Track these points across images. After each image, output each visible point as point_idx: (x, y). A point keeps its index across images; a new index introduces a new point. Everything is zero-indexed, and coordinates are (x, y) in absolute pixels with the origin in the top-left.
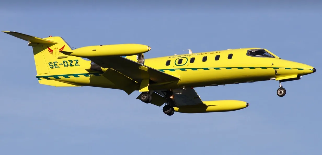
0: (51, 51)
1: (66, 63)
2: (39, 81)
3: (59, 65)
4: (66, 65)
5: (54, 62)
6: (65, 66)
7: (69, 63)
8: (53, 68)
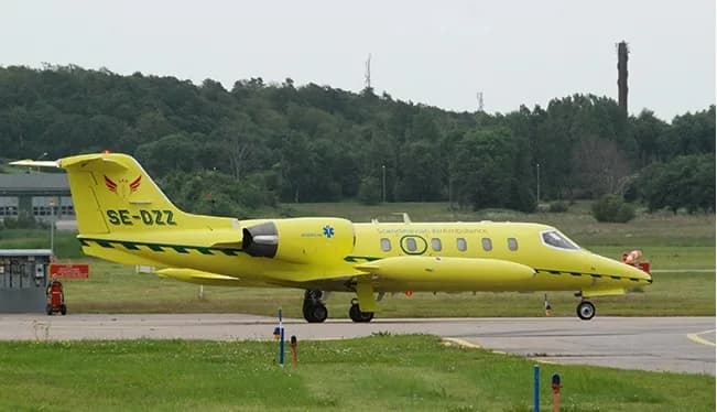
0: (112, 185)
1: (147, 216)
2: (84, 247)
3: (132, 220)
4: (148, 220)
5: (120, 212)
6: (145, 222)
7: (154, 217)
8: (117, 223)
